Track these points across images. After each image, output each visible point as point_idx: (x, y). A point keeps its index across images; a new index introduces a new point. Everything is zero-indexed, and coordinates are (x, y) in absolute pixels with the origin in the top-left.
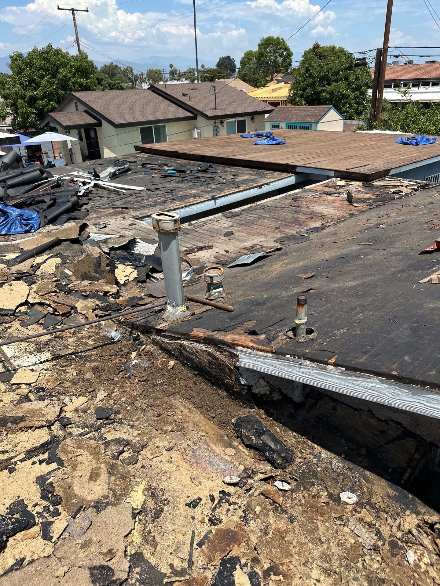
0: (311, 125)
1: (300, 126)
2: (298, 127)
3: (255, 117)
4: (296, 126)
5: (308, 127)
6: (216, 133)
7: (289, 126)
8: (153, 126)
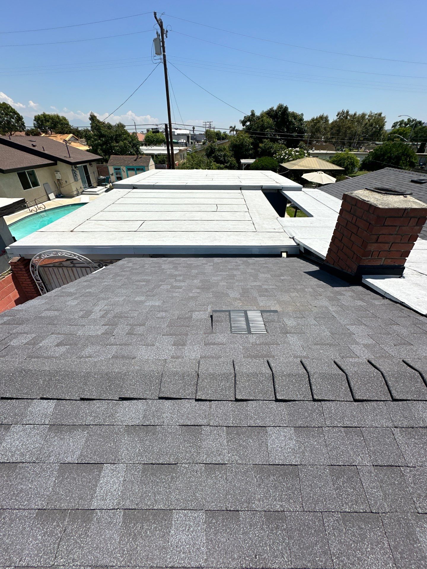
0: (144, 168)
1: (137, 169)
2: (135, 169)
3: (92, 163)
4: (134, 169)
5: (143, 169)
6: (75, 174)
7: (128, 169)
8: (26, 171)
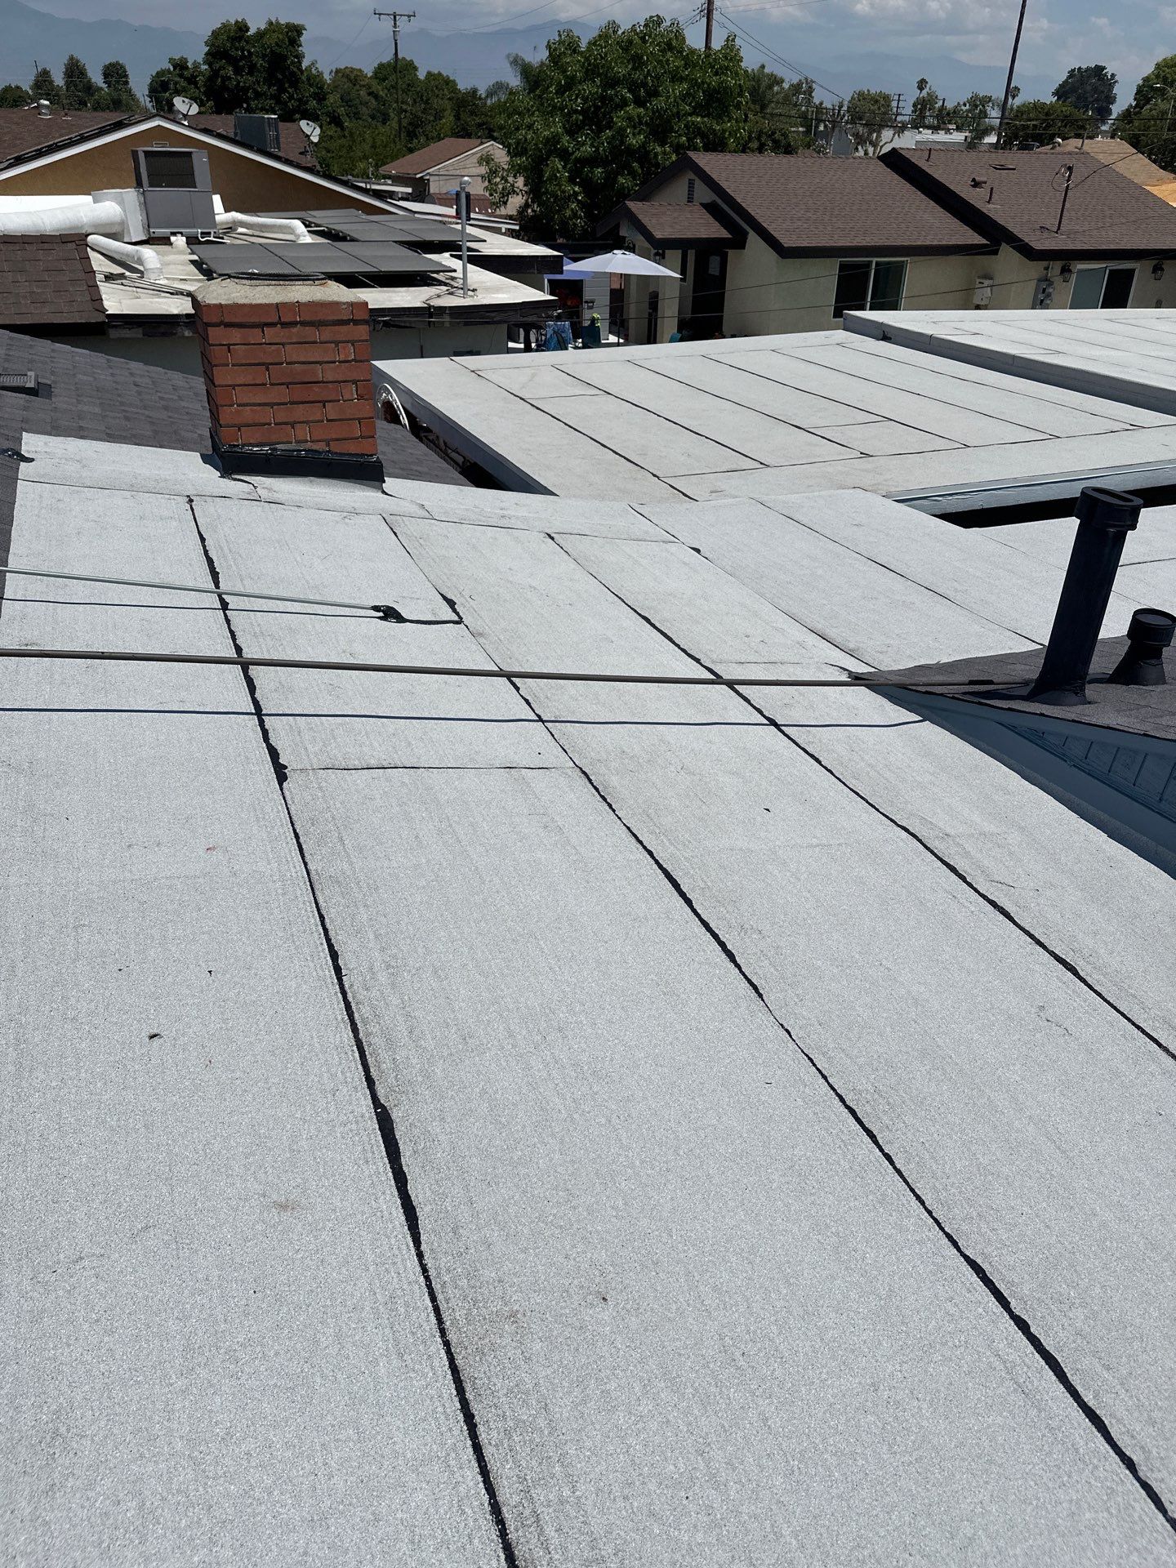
3: (1167, 264)
6: (1041, 297)
8: (875, 260)
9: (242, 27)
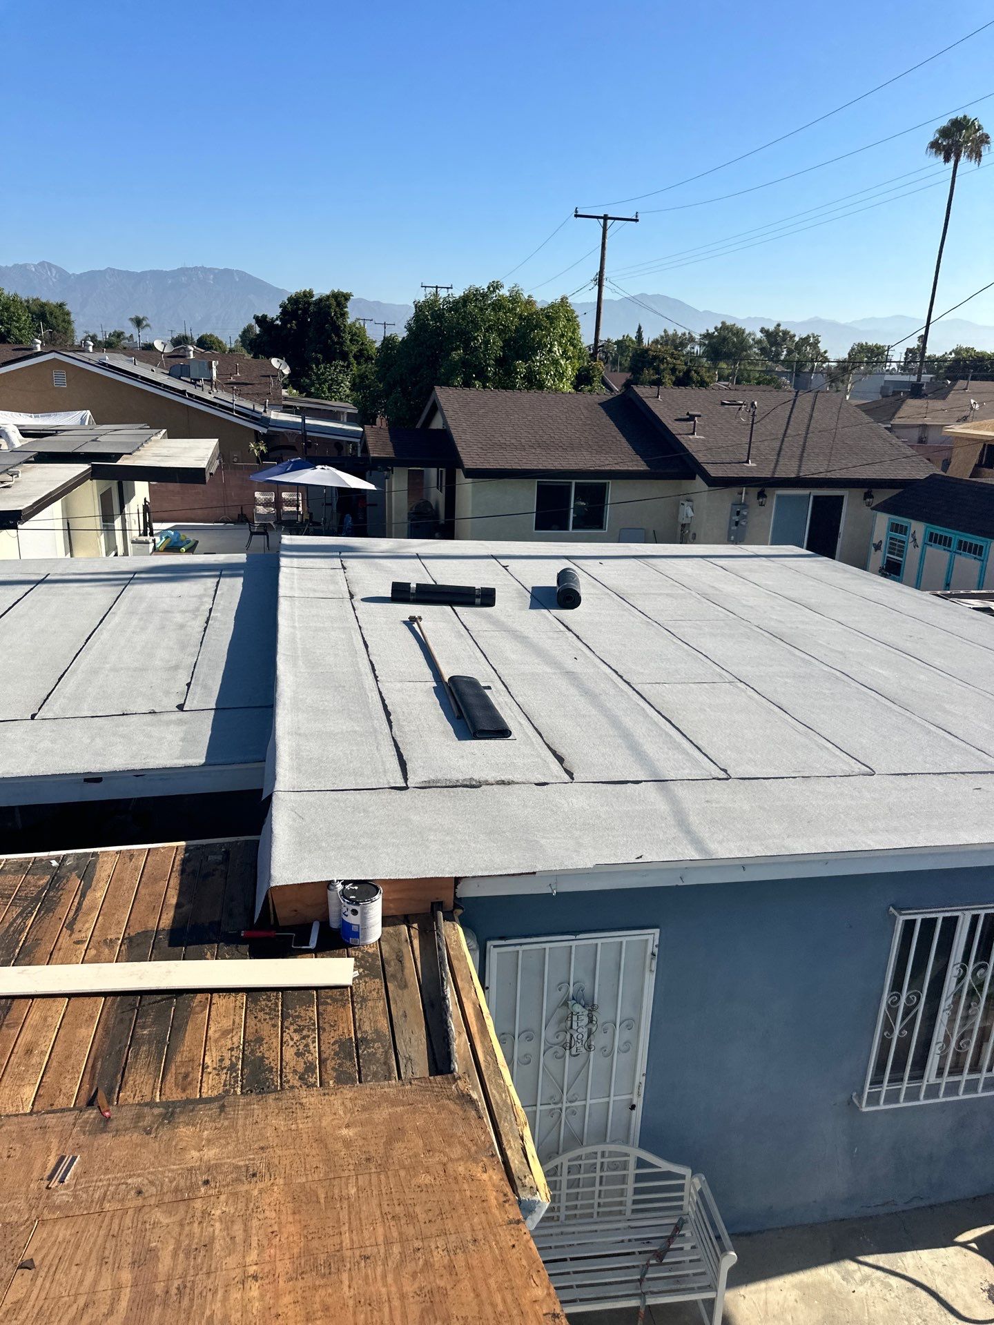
1: (960, 542)
2: (955, 545)
3: (877, 492)
4: (951, 540)
5: (981, 547)
6: (736, 518)
7: (932, 534)
8: (574, 482)
9: (309, 294)
